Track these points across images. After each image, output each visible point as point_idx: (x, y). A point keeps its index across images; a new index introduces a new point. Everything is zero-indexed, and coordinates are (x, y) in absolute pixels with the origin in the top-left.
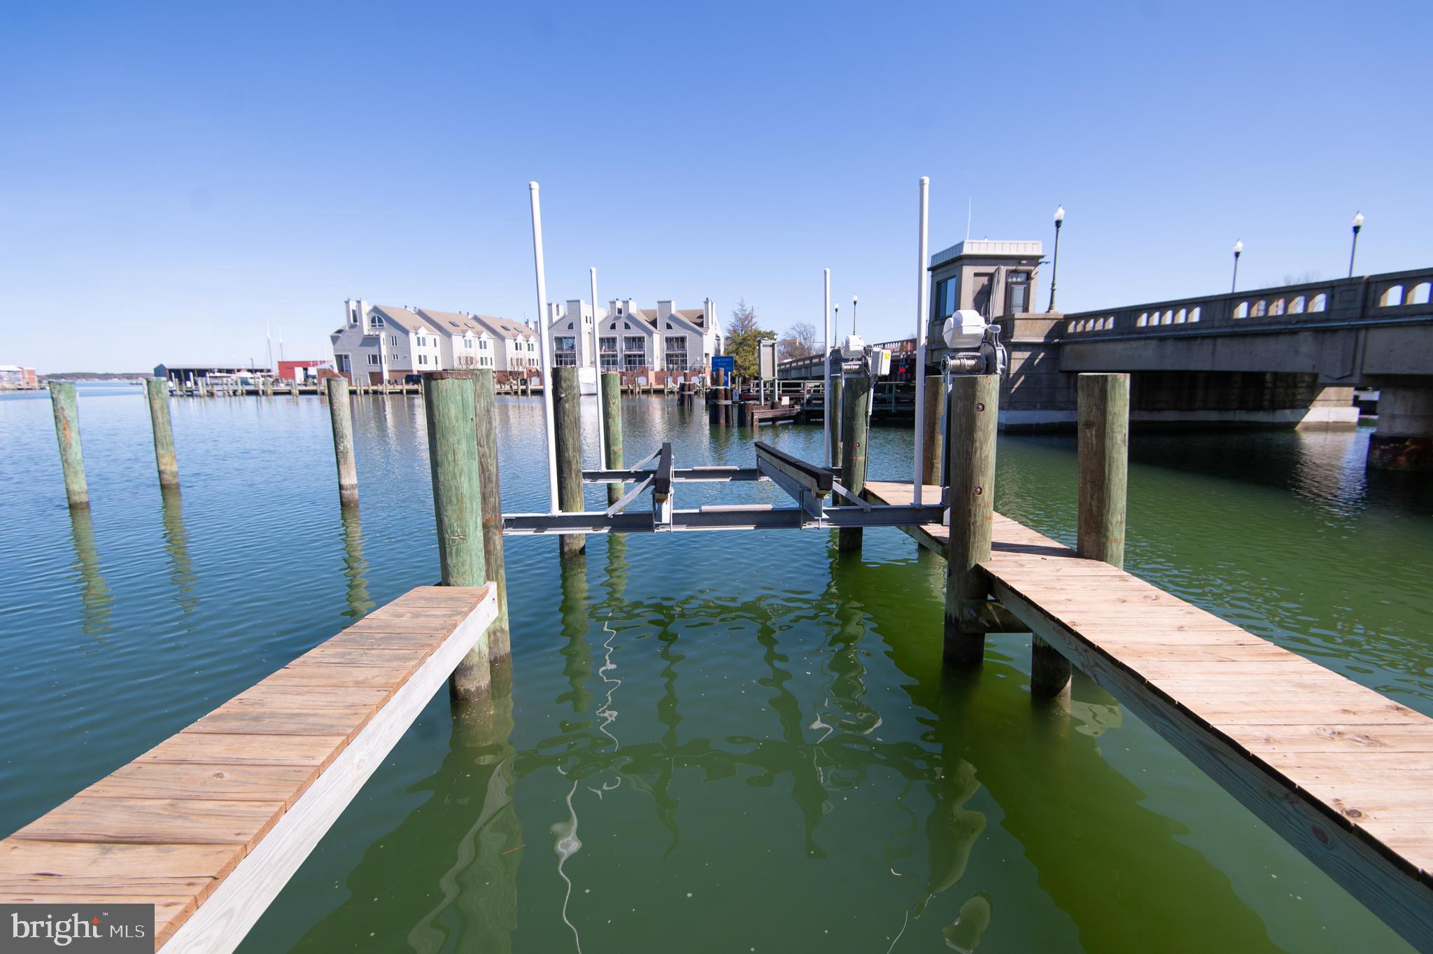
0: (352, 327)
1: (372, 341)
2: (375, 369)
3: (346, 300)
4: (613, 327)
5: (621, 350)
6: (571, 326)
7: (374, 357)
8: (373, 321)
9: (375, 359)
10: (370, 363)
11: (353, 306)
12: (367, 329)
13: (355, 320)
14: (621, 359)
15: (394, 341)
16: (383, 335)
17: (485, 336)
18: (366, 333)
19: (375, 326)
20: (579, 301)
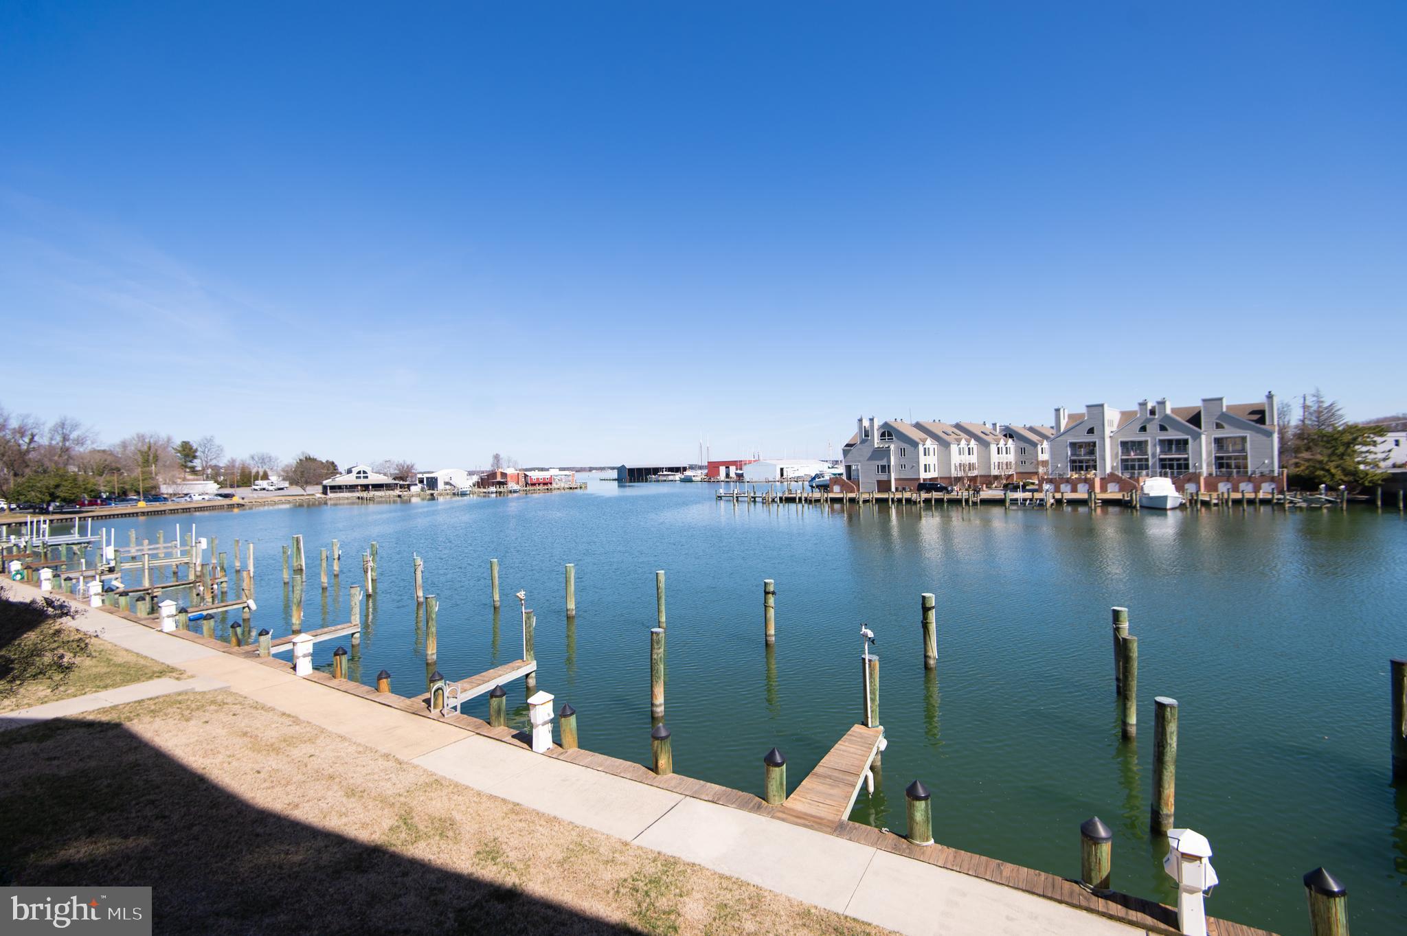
0: (863, 442)
1: (884, 453)
2: (883, 477)
3: (859, 417)
4: (1143, 429)
5: (1154, 455)
6: (1091, 431)
7: (883, 467)
8: (883, 435)
9: (885, 469)
10: (878, 472)
11: (866, 423)
12: (877, 442)
13: (867, 435)
14: (1154, 464)
15: (902, 452)
16: (892, 447)
17: (973, 443)
18: (876, 446)
19: (885, 439)
20: (1102, 406)
